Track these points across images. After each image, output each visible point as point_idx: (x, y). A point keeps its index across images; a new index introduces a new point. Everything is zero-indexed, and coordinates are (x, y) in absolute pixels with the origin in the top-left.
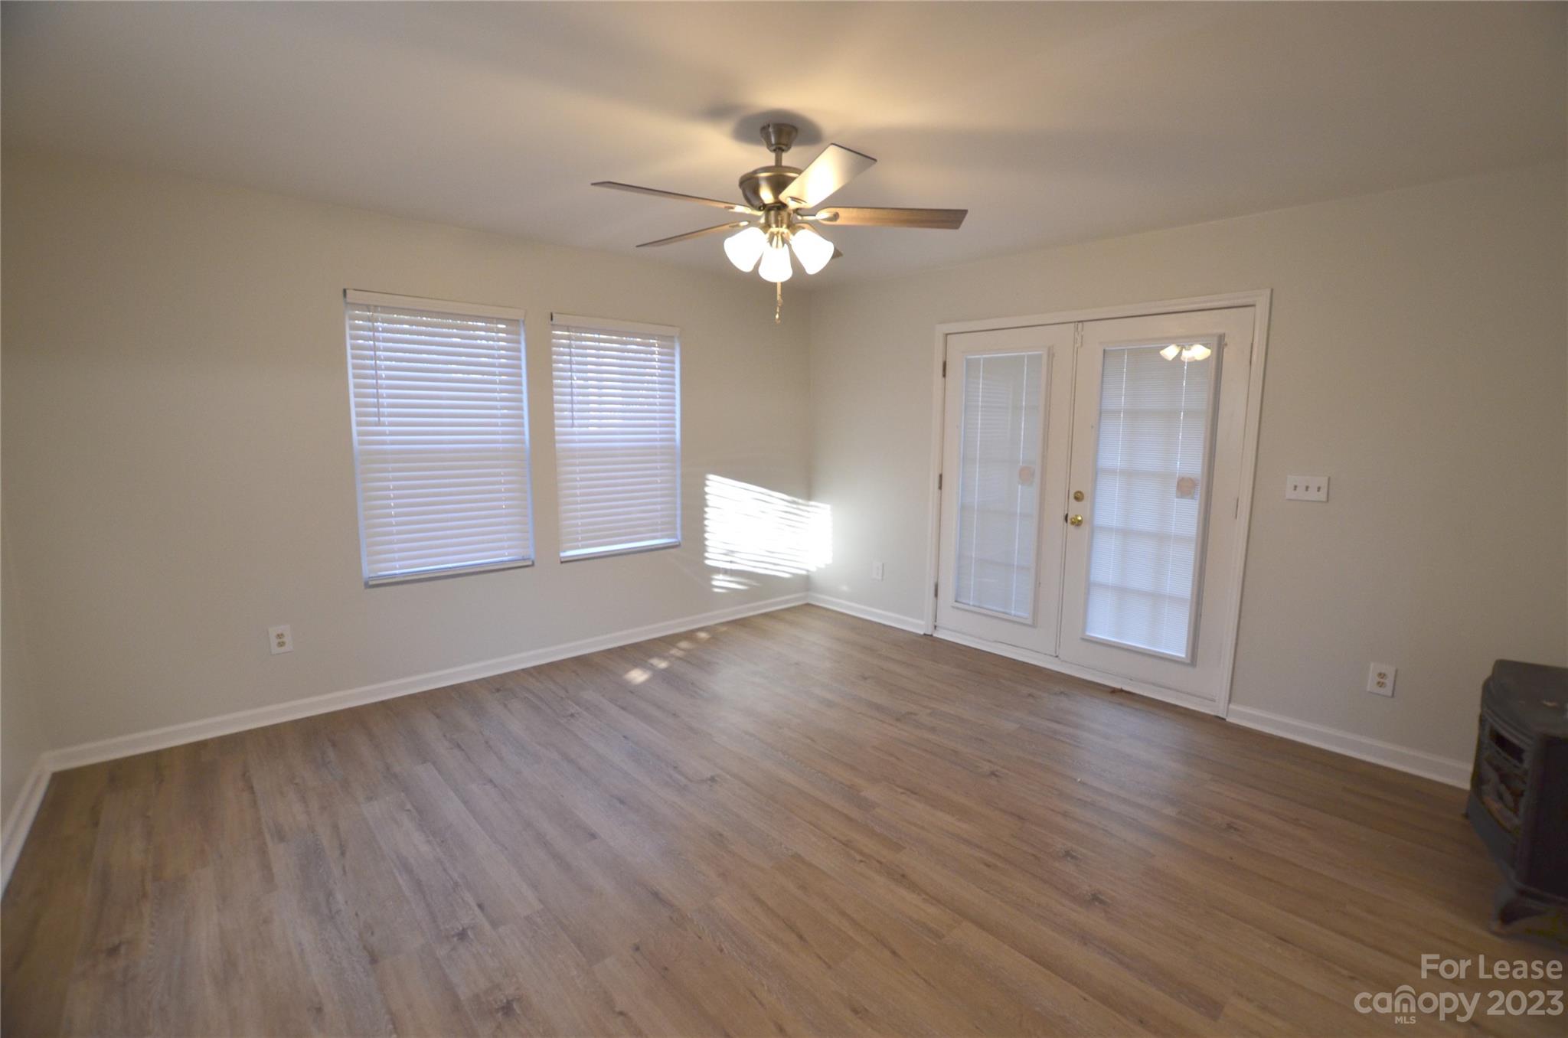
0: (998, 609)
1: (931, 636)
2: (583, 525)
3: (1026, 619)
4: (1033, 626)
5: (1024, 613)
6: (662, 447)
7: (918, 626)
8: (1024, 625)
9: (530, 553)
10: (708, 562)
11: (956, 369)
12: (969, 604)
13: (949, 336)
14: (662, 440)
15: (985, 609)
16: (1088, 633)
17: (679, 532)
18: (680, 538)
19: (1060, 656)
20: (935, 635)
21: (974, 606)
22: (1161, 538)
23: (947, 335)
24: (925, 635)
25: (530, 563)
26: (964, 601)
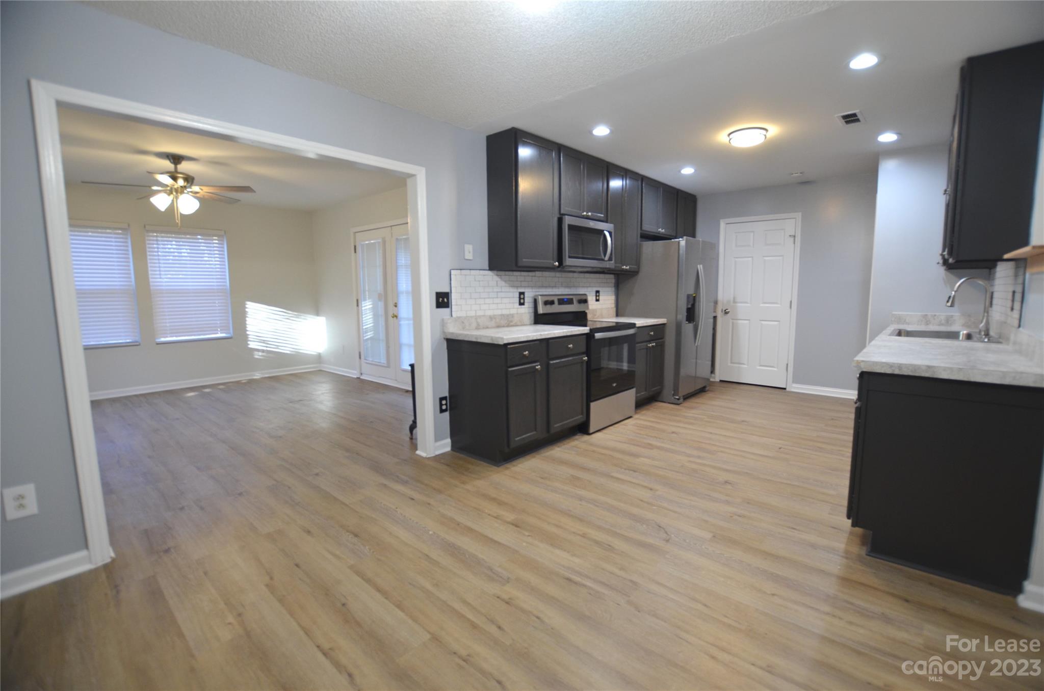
1: (359, 378)
2: (170, 326)
3: (384, 363)
4: (388, 366)
5: (383, 361)
6: (218, 289)
7: (354, 374)
8: (383, 366)
9: (137, 339)
10: (249, 346)
11: (359, 249)
13: (357, 234)
14: (218, 286)
16: (402, 367)
17: (231, 331)
18: (232, 333)
19: (397, 380)
20: (361, 377)
23: (355, 232)
24: (357, 378)
25: (138, 344)
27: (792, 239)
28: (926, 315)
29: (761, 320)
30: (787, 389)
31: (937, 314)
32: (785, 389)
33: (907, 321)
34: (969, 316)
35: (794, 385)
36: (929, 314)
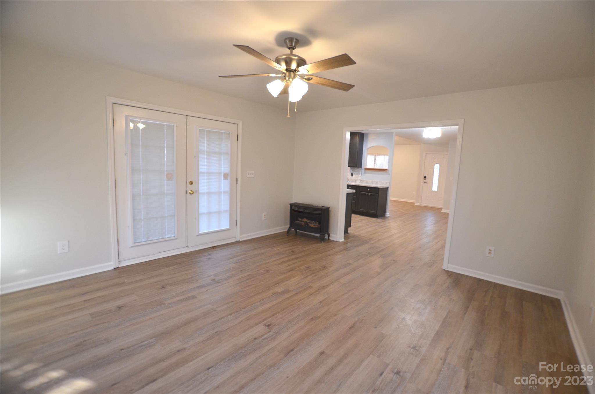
0: (158, 238)
12: (142, 242)
15: (150, 240)
16: (200, 232)
19: (188, 246)
20: (120, 266)
21: (144, 242)
22: (219, 193)
24: (114, 269)
26: (139, 241)
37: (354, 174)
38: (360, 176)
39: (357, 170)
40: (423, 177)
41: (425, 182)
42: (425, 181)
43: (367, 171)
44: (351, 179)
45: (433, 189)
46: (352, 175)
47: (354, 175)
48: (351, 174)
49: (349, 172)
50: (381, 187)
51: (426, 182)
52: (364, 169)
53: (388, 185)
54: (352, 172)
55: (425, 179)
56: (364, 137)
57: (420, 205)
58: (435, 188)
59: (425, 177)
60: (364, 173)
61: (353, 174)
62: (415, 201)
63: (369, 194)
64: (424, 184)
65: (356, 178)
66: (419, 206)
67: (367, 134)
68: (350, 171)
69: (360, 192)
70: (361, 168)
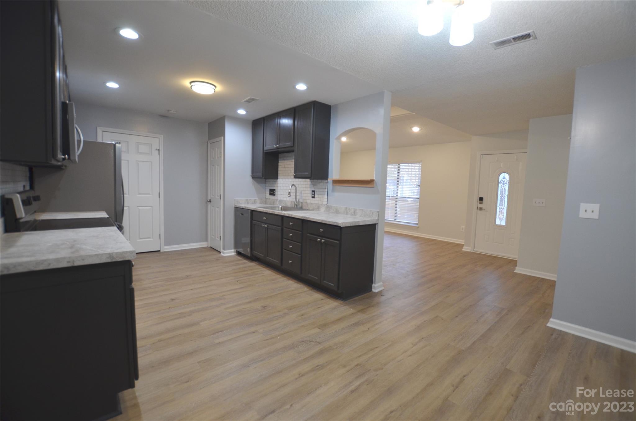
27: (158, 151)
28: (247, 199)
29: (138, 207)
30: (161, 251)
31: (251, 199)
32: (159, 251)
33: (241, 202)
34: (261, 199)
35: (166, 247)
36: (248, 199)
37: (316, 193)
38: (326, 197)
39: (321, 184)
40: (476, 199)
41: (481, 209)
42: (480, 206)
43: (339, 187)
44: (312, 204)
45: (498, 222)
46: (313, 196)
47: (315, 196)
48: (312, 194)
49: (309, 189)
50: (344, 226)
51: (483, 208)
52: (332, 182)
53: (377, 218)
54: (313, 190)
55: (481, 203)
56: (331, 115)
57: (473, 251)
58: (501, 221)
59: (481, 199)
60: (333, 190)
61: (314, 194)
62: (464, 241)
63: (323, 241)
64: (479, 212)
65: (320, 203)
66: (470, 252)
67: (336, 106)
68: (311, 188)
69: (308, 235)
70: (327, 181)
